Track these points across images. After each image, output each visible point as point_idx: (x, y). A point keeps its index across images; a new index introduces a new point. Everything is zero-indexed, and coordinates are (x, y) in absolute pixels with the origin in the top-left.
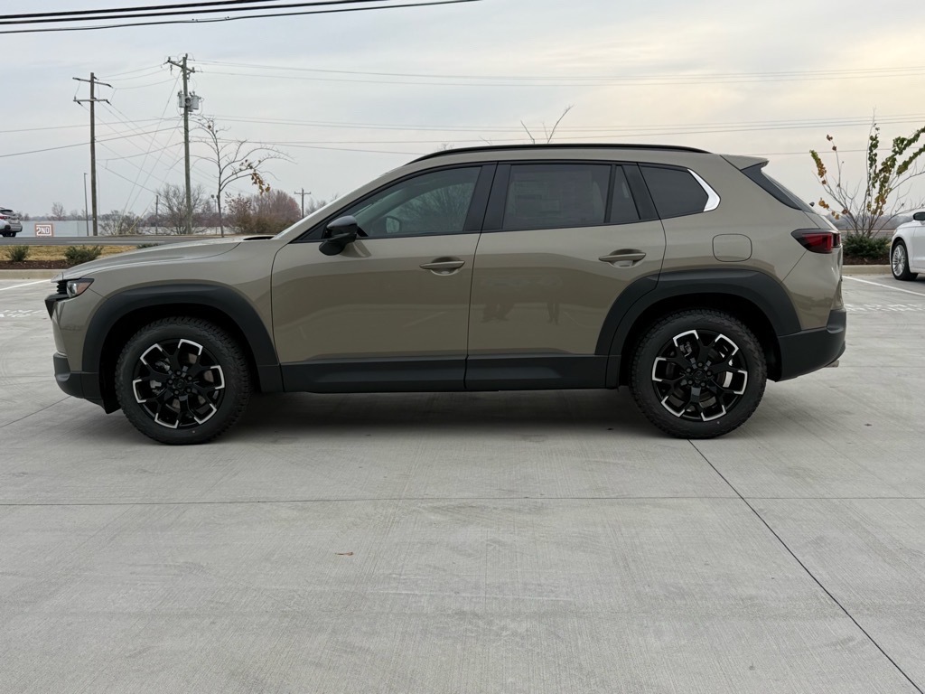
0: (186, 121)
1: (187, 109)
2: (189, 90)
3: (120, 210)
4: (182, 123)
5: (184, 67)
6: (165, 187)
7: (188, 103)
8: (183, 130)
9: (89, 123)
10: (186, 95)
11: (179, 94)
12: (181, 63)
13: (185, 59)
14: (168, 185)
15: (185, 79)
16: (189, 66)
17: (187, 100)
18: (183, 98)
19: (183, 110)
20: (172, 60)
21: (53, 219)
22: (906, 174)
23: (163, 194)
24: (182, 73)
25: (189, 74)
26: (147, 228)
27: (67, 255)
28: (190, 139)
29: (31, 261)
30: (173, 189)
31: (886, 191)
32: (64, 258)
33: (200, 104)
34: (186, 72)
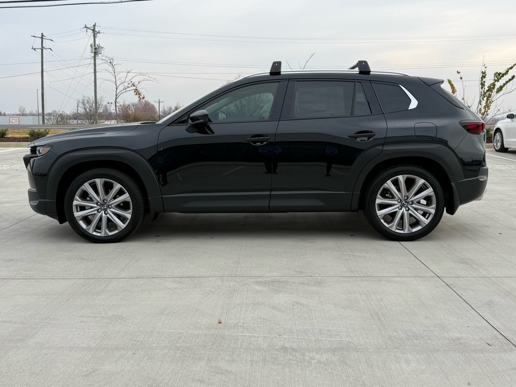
0: (95, 60)
1: (96, 53)
2: (97, 43)
3: (57, 110)
4: (93, 62)
5: (94, 30)
6: (83, 98)
7: (96, 51)
8: (93, 65)
9: (41, 61)
10: (95, 46)
11: (91, 46)
12: (92, 28)
13: (94, 26)
14: (84, 97)
15: (95, 37)
16: (97, 30)
18: (94, 48)
19: (93, 54)
20: (87, 26)
21: (19, 115)
22: (501, 93)
23: (81, 101)
24: (93, 34)
26: (72, 121)
27: (29, 134)
28: (97, 70)
29: (9, 138)
30: (87, 99)
31: (490, 102)
32: (28, 136)
33: (103, 51)
34: (95, 33)
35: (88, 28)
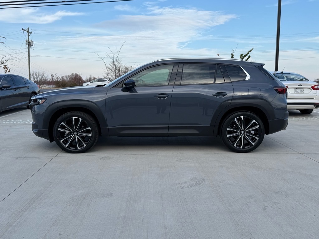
0: (29, 49)
1: (29, 45)
2: (30, 39)
4: (28, 50)
5: (28, 32)
7: (29, 44)
8: (28, 53)
10: (29, 41)
11: (26, 41)
12: (27, 30)
13: (28, 29)
15: (29, 35)
16: (30, 31)
17: (29, 43)
19: (28, 46)
20: (23, 29)
24: (27, 34)
25: (30, 34)
28: (30, 56)
33: (34, 44)
34: (29, 33)
35: (24, 30)
